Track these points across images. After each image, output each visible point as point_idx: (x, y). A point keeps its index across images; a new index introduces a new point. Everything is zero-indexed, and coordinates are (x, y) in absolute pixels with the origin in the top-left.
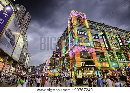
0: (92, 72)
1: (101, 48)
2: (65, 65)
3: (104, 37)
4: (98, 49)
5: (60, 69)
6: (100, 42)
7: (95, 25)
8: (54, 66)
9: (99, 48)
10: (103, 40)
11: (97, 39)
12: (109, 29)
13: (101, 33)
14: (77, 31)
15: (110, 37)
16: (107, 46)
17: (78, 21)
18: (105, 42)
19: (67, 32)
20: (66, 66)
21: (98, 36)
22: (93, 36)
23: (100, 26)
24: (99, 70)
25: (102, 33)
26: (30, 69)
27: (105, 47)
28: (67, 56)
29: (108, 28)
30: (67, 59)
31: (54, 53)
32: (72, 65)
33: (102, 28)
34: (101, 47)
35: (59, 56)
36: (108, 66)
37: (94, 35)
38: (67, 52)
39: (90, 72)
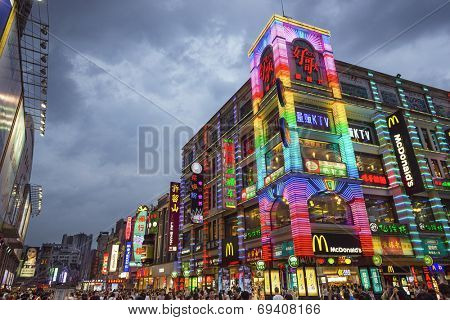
0: (348, 272)
1: (383, 181)
2: (236, 247)
3: (398, 138)
4: (374, 184)
5: (209, 259)
6: (380, 157)
7: (364, 84)
8: (175, 249)
9: (377, 179)
10: (396, 148)
11: (371, 142)
12: (421, 98)
13: (387, 119)
14: (297, 110)
15: (421, 134)
16: (409, 177)
17: (298, 65)
18: (403, 157)
19: (242, 104)
20: (241, 250)
21: (375, 132)
22: (356, 131)
23: (383, 89)
24: (374, 266)
25: (393, 120)
26: (31, 261)
27: (398, 180)
28: (247, 210)
29: (416, 97)
30: (245, 220)
31: (175, 188)
32: (271, 248)
33: (391, 95)
34: (386, 177)
35: (202, 207)
36: (407, 251)
37: (358, 128)
38: (249, 193)
39: (340, 272)
